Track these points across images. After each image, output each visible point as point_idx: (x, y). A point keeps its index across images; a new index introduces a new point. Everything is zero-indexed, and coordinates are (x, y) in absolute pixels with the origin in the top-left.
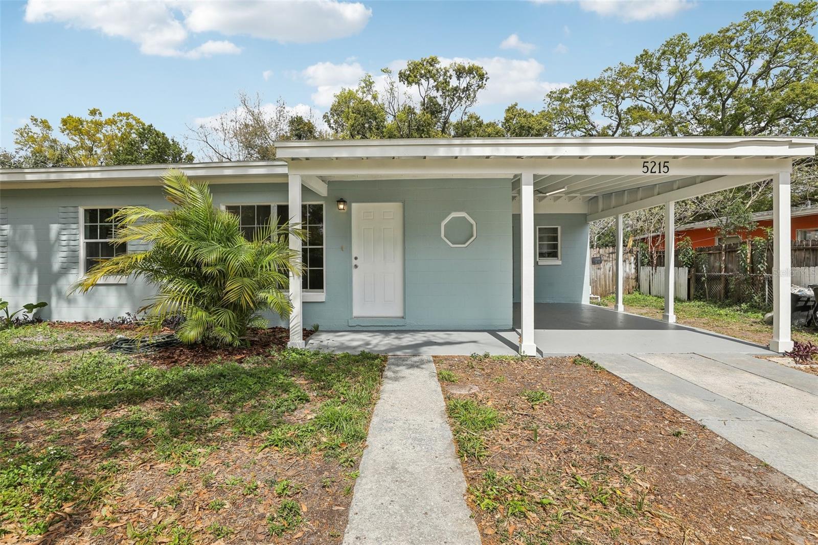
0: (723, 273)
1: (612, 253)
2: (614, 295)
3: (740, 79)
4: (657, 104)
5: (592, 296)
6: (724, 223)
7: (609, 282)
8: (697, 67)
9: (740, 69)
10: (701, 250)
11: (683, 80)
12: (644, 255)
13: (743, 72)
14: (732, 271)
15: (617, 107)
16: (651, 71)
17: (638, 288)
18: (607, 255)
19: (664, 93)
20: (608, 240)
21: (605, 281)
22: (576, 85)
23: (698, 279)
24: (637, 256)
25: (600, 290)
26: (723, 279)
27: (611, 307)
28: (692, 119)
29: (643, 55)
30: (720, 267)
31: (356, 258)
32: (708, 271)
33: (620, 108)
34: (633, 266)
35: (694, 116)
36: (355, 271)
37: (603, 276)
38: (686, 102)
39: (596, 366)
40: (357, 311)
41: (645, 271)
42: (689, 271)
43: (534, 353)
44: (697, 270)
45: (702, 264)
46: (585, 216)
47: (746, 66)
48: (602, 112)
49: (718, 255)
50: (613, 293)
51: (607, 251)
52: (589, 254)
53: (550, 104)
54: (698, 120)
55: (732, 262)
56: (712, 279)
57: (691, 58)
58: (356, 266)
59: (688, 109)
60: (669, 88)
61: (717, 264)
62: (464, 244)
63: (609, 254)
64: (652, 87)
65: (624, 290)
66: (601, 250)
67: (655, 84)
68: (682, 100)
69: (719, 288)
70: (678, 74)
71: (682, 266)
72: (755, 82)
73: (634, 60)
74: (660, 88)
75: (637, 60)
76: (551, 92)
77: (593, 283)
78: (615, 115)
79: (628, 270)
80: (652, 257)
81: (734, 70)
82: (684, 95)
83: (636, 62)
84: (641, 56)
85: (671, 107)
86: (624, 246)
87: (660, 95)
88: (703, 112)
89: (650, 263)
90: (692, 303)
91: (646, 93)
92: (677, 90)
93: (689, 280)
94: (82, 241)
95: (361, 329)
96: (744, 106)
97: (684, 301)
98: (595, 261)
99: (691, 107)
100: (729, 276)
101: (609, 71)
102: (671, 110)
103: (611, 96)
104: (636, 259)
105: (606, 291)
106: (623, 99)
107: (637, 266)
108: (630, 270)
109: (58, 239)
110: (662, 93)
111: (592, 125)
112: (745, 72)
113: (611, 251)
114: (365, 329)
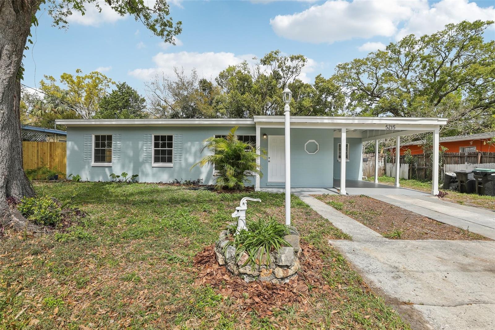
0: (424, 167)
1: (373, 156)
2: (374, 177)
3: (444, 60)
4: (399, 71)
5: (363, 177)
6: (425, 143)
7: (371, 171)
8: (421, 52)
9: (444, 55)
10: (415, 156)
11: (413, 59)
12: (388, 157)
13: (445, 57)
14: (428, 166)
15: (376, 74)
16: (395, 53)
17: (385, 173)
18: (370, 158)
19: (403, 66)
20: (371, 150)
21: (369, 170)
22: (353, 62)
23: (413, 169)
24: (385, 158)
25: (367, 174)
26: (424, 169)
27: (372, 182)
28: (418, 81)
29: (390, 45)
30: (423, 164)
31: (269, 158)
32: (418, 166)
33: (378, 75)
34: (383, 163)
35: (419, 79)
36: (269, 163)
37: (368, 168)
38: (415, 71)
39: (368, 197)
40: (269, 180)
41: (389, 165)
42: (409, 166)
43: (345, 194)
44: (413, 165)
45: (415, 163)
46: (361, 139)
47: (447, 53)
48: (367, 77)
49: (422, 158)
50: (373, 176)
51: (370, 155)
52: (362, 156)
53: (338, 71)
54: (422, 81)
55: (428, 162)
56: (419, 169)
57: (417, 47)
58: (269, 161)
59: (416, 75)
60: (405, 63)
61: (422, 163)
62: (314, 153)
63: (371, 157)
64: (396, 62)
65: (378, 174)
66: (368, 155)
67: (398, 61)
68: (413, 69)
69: (423, 173)
70: (410, 56)
71: (406, 163)
72: (452, 63)
73: (386, 48)
74: (400, 63)
75: (387, 47)
76: (339, 65)
77: (364, 170)
78: (375, 79)
79: (380, 165)
80: (392, 158)
81: (440, 56)
82: (414, 67)
83: (387, 49)
84: (389, 46)
85: (406, 74)
86: (379, 153)
87: (401, 67)
88: (425, 77)
89: (391, 162)
90: (410, 181)
91: (393, 65)
92: (410, 64)
93: (409, 170)
94: (153, 149)
95: (272, 187)
96: (445, 77)
97: (407, 180)
98: (365, 160)
99: (418, 74)
100: (427, 168)
101: (372, 54)
102: (406, 76)
103: (373, 68)
104: (385, 159)
105: (370, 175)
106: (380, 69)
107: (385, 163)
108: (381, 165)
109: (142, 148)
110: (401, 66)
111: (362, 83)
112: (446, 57)
113: (372, 155)
114: (273, 187)
